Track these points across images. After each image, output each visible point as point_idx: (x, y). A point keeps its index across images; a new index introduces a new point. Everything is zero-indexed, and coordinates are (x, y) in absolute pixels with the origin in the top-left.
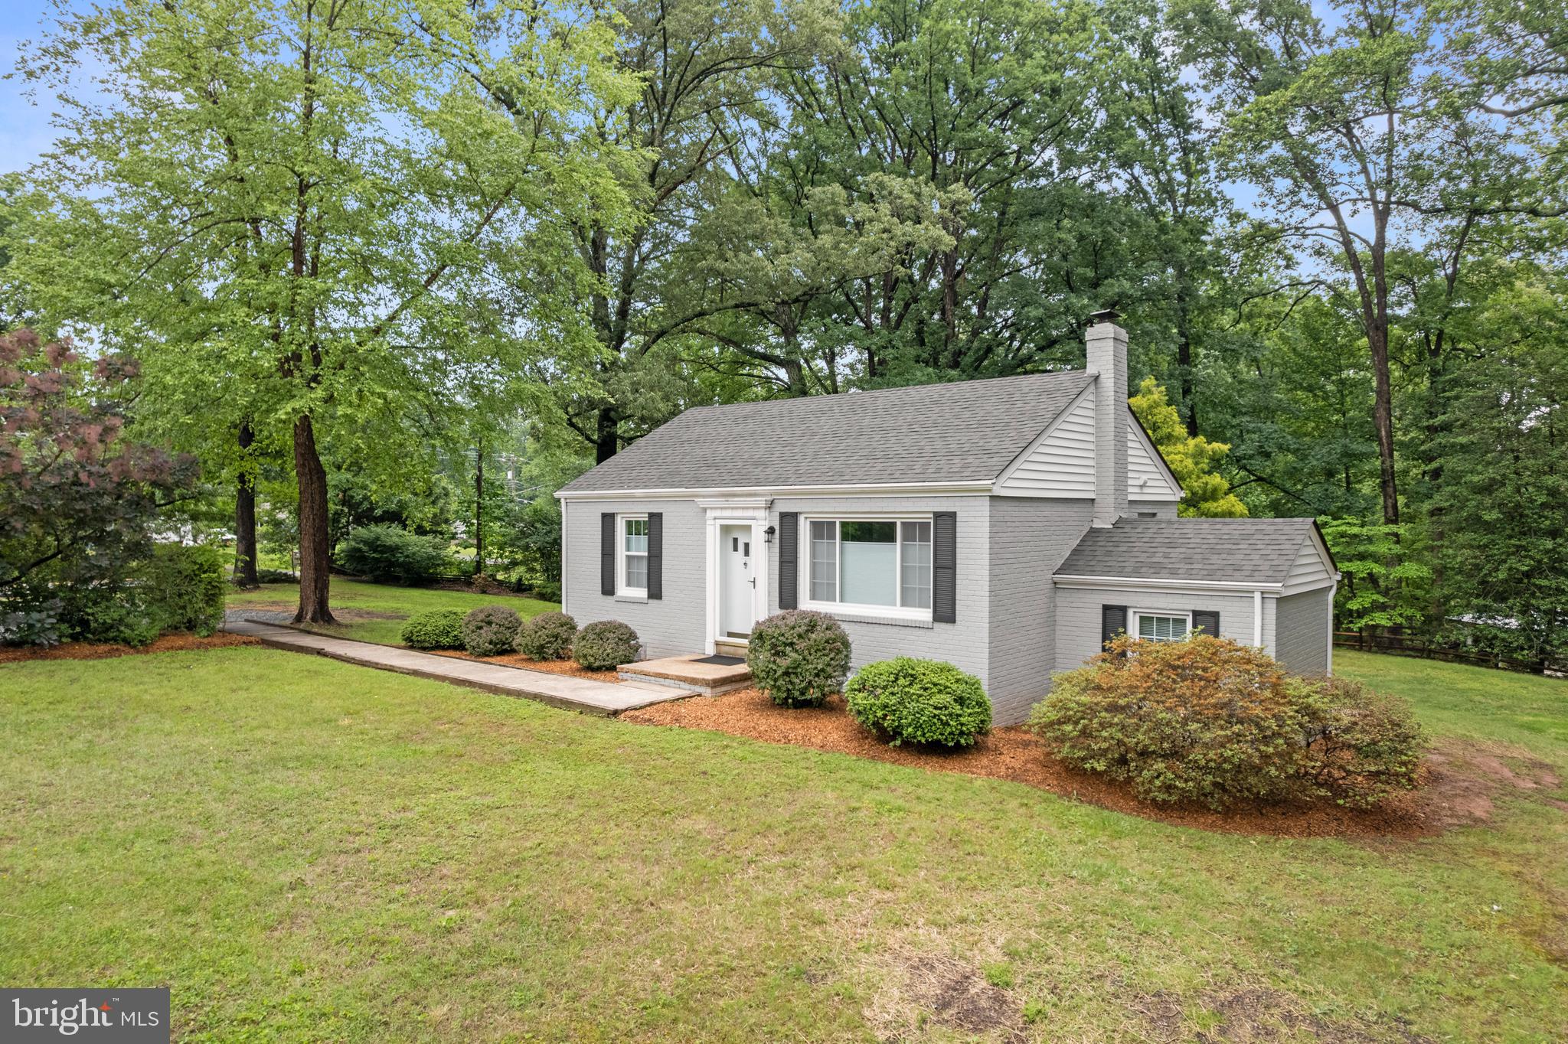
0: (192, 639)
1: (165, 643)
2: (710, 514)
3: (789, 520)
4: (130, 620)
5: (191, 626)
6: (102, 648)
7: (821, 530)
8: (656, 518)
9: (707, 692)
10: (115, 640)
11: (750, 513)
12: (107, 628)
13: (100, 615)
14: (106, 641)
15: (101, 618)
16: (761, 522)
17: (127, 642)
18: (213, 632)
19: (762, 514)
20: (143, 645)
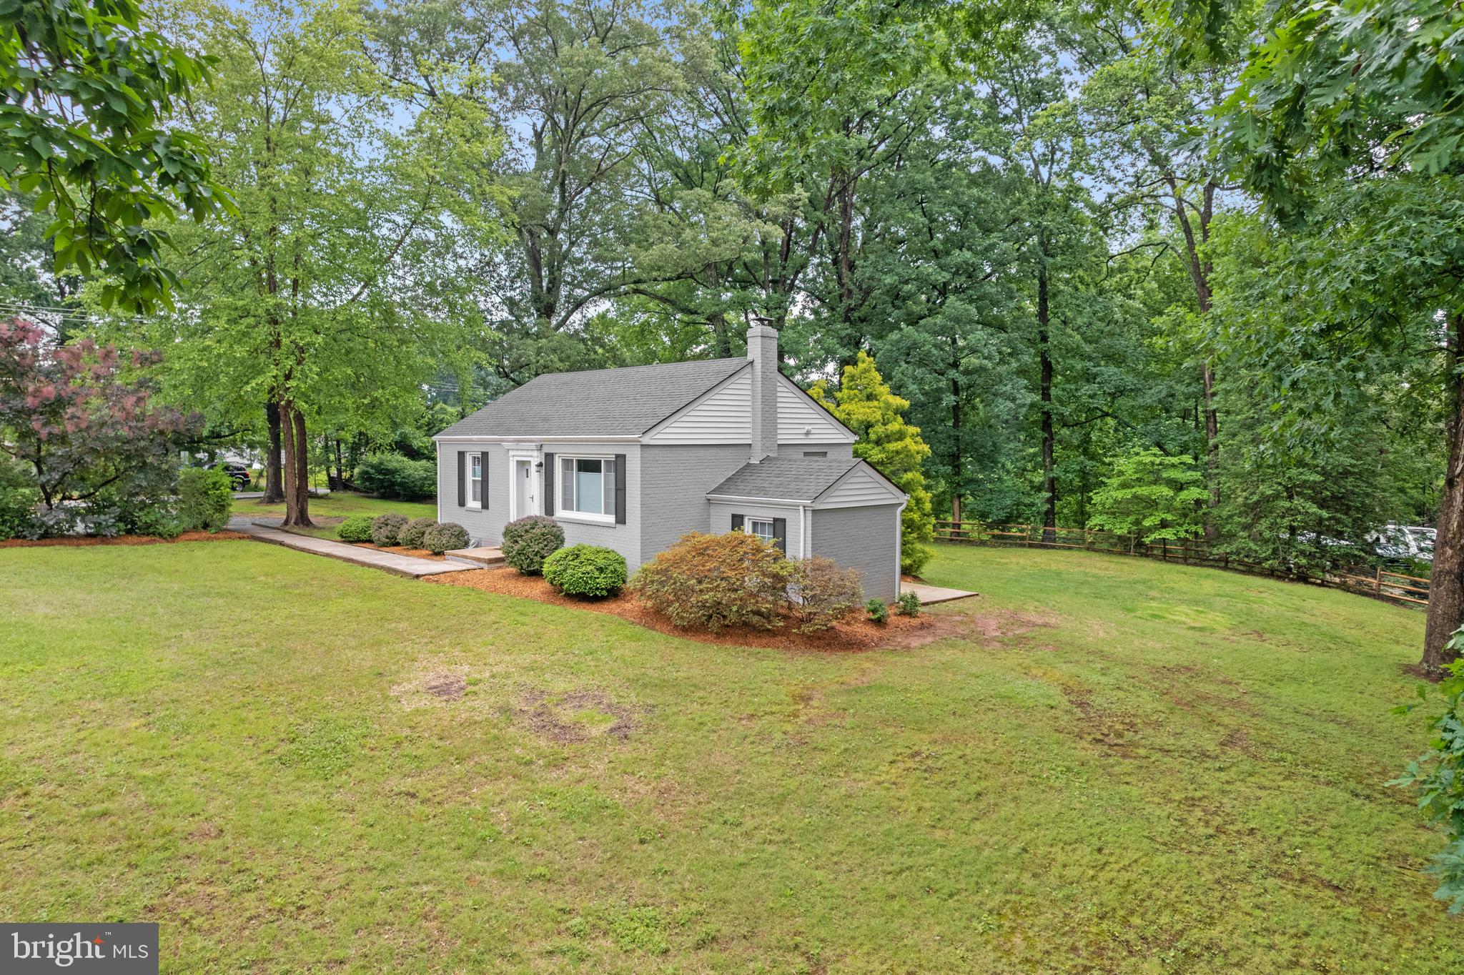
0: (205, 534)
1: (186, 537)
2: (511, 453)
3: (549, 457)
4: (163, 521)
5: (206, 526)
6: (145, 539)
7: (567, 463)
8: (485, 455)
9: (485, 566)
10: (154, 534)
11: (530, 453)
12: (149, 526)
13: (143, 518)
14: (148, 534)
15: (144, 519)
16: (536, 458)
17: (160, 535)
18: (220, 530)
19: (535, 453)
20: (172, 537)
